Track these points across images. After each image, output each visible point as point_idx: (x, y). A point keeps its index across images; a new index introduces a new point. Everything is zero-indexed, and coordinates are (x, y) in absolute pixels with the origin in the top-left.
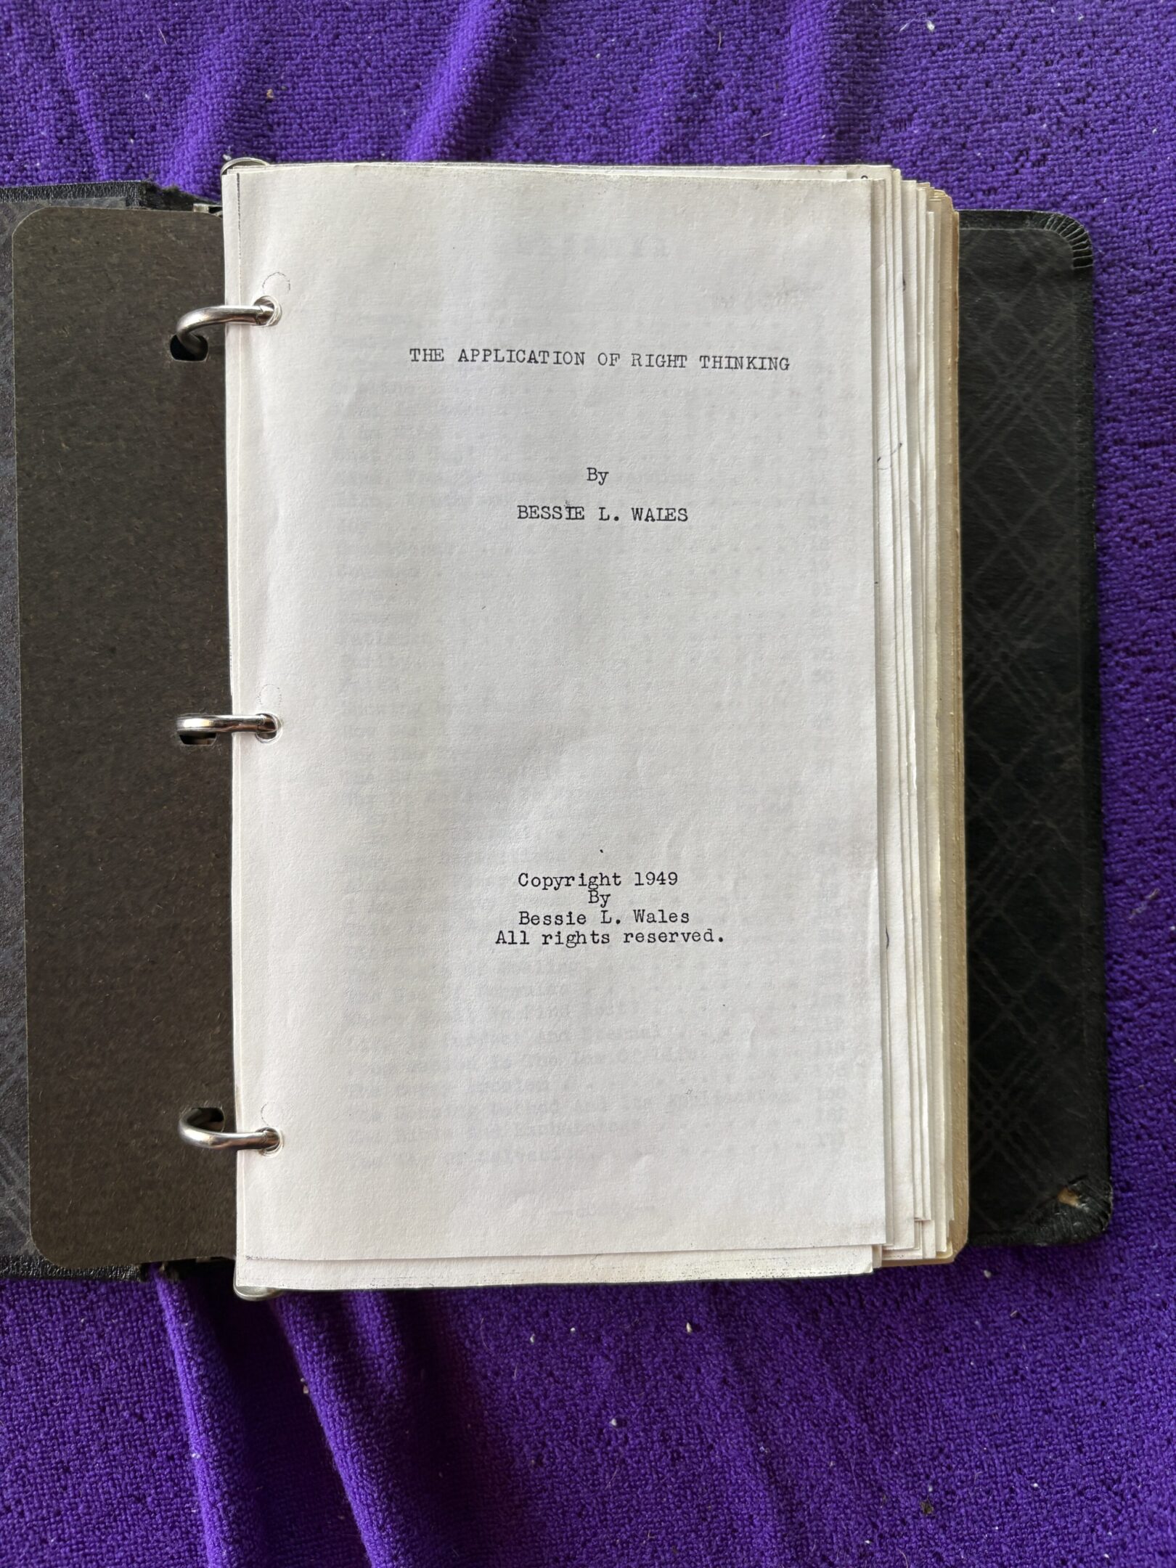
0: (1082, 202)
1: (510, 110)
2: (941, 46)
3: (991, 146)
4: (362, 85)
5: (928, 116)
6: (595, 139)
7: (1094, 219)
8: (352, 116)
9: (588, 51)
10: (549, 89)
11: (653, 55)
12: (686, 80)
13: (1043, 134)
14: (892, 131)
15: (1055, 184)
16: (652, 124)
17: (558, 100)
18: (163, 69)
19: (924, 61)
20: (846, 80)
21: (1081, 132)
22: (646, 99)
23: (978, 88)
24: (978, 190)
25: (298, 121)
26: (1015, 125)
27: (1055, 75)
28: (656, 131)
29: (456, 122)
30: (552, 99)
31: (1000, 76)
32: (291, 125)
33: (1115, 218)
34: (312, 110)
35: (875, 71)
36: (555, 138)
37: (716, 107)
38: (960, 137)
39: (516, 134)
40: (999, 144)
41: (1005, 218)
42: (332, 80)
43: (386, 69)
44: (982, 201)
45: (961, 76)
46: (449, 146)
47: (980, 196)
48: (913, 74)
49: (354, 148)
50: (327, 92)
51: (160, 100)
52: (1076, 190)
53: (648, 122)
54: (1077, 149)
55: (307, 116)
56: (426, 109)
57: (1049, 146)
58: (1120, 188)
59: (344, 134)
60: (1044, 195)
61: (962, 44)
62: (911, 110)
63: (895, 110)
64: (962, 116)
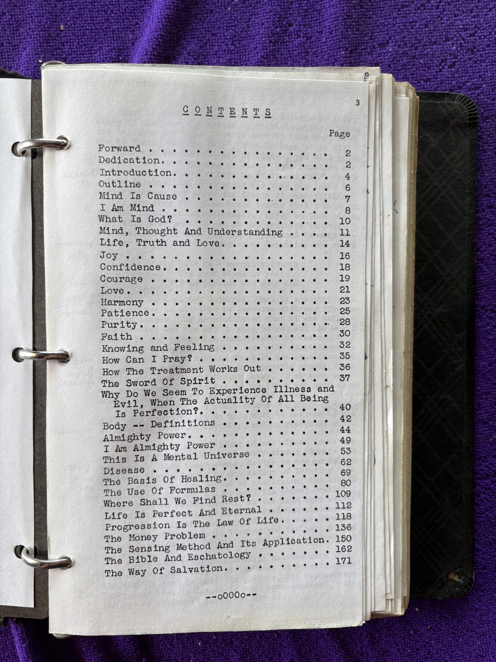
0: (472, 86)
1: (185, 36)
2: (403, 6)
3: (428, 57)
4: (109, 23)
5: (396, 42)
6: (228, 51)
7: (478, 95)
8: (104, 38)
9: (224, 6)
10: (205, 26)
11: (257, 9)
12: (273, 22)
13: (453, 52)
14: (379, 49)
15: (460, 77)
16: (257, 44)
17: (209, 31)
18: (7, 14)
19: (394, 14)
20: (354, 24)
21: (472, 51)
22: (254, 31)
23: (421, 28)
24: (421, 80)
25: (77, 41)
26: (440, 47)
27: (459, 22)
28: (259, 48)
29: (157, 43)
30: (206, 31)
31: (432, 22)
32: (73, 43)
33: (489, 95)
34: (84, 35)
35: (370, 18)
36: (208, 51)
37: (289, 36)
38: (413, 53)
39: (188, 48)
40: (432, 56)
41: (435, 96)
42: (94, 20)
43: (121, 14)
44: (423, 85)
45: (413, 22)
46: (154, 55)
47: (422, 83)
48: (389, 20)
49: (106, 54)
50: (91, 26)
51: (5, 30)
52: (470, 80)
53: (255, 43)
54: (470, 59)
55: (82, 38)
56: (142, 35)
57: (456, 58)
58: (491, 80)
59: (100, 47)
60: (454, 82)
61: (413, 6)
62: (388, 39)
63: (380, 39)
64: (413, 42)
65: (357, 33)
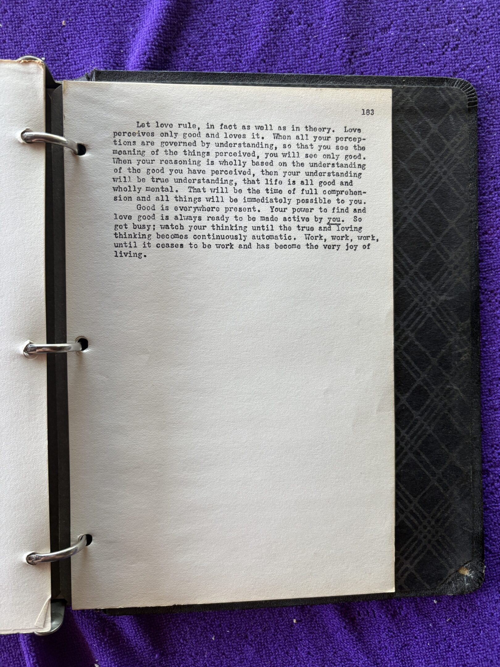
0: (476, 68)
1: (185, 27)
3: (430, 40)
4: (110, 16)
5: (398, 26)
6: (229, 40)
7: (483, 77)
8: (105, 31)
10: (205, 16)
12: (274, 10)
13: (456, 34)
14: (380, 33)
15: (463, 59)
16: (257, 32)
18: (9, 11)
20: (355, 9)
21: (475, 33)
22: (254, 20)
23: (423, 11)
24: (424, 63)
25: (79, 35)
26: (442, 29)
27: (462, 4)
28: (259, 36)
29: (158, 33)
30: (206, 21)
31: (434, 5)
32: (75, 37)
33: (494, 76)
34: (85, 29)
36: (209, 41)
37: (290, 23)
38: (415, 36)
39: (188, 39)
40: (435, 39)
41: (434, 81)
42: (95, 14)
43: (122, 8)
44: (426, 68)
45: (415, 5)
47: (425, 66)
48: (390, 5)
49: (107, 47)
50: (92, 20)
51: (7, 27)
52: (473, 62)
54: (473, 41)
55: (83, 33)
56: (143, 27)
57: (459, 40)
58: (495, 61)
59: (101, 40)
60: (457, 65)
62: (390, 23)
63: (382, 23)
64: (415, 26)
65: (358, 18)
